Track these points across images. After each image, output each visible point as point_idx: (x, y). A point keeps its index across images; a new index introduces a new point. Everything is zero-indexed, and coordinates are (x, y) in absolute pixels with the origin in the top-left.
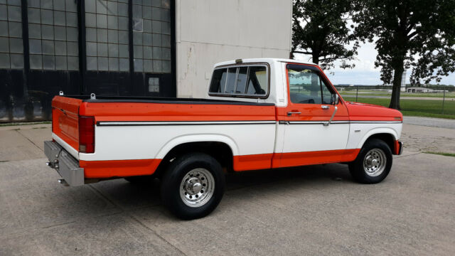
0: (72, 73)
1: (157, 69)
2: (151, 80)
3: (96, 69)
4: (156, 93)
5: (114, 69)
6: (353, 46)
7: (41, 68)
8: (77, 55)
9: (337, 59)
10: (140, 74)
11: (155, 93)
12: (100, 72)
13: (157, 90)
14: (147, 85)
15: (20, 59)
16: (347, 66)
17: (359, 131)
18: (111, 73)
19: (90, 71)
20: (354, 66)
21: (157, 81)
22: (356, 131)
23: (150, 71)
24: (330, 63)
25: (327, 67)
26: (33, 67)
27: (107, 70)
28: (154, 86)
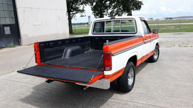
1: (8, 22)
2: (6, 28)
6: (82, 8)
9: (78, 13)
11: (8, 35)
13: (10, 33)
14: (4, 31)
16: (83, 16)
20: (85, 16)
21: (8, 28)
22: (154, 43)
23: (4, 23)
24: (75, 15)
25: (73, 17)
28: (7, 30)
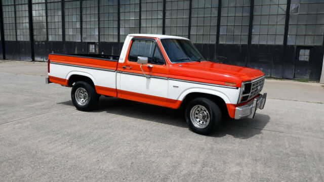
0: (243, 46)
1: (309, 42)
2: (302, 52)
3: (258, 43)
4: (306, 61)
5: (271, 43)
7: (225, 43)
8: (247, 34)
10: (292, 46)
11: (304, 62)
12: (260, 45)
13: (307, 60)
14: (298, 55)
15: (214, 38)
17: (177, 87)
18: (268, 46)
19: (253, 44)
21: (307, 52)
22: (174, 86)
23: (301, 44)
26: (221, 42)
27: (265, 43)
28: (304, 55)
